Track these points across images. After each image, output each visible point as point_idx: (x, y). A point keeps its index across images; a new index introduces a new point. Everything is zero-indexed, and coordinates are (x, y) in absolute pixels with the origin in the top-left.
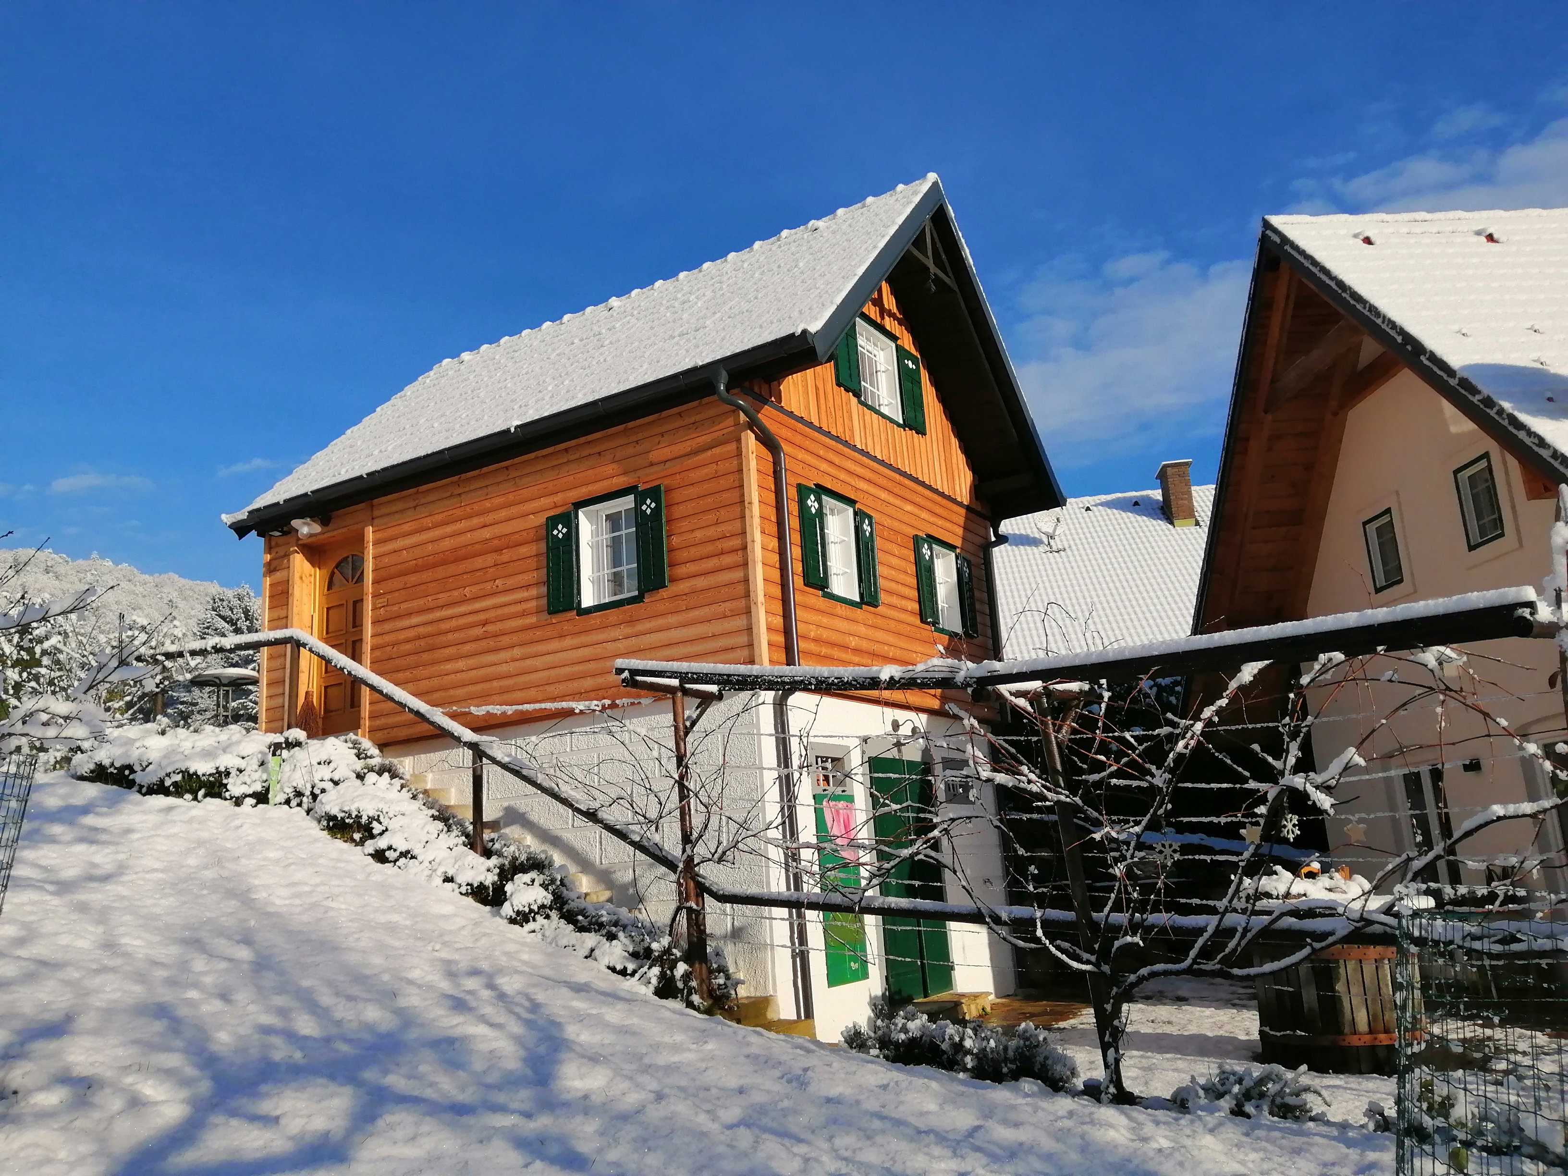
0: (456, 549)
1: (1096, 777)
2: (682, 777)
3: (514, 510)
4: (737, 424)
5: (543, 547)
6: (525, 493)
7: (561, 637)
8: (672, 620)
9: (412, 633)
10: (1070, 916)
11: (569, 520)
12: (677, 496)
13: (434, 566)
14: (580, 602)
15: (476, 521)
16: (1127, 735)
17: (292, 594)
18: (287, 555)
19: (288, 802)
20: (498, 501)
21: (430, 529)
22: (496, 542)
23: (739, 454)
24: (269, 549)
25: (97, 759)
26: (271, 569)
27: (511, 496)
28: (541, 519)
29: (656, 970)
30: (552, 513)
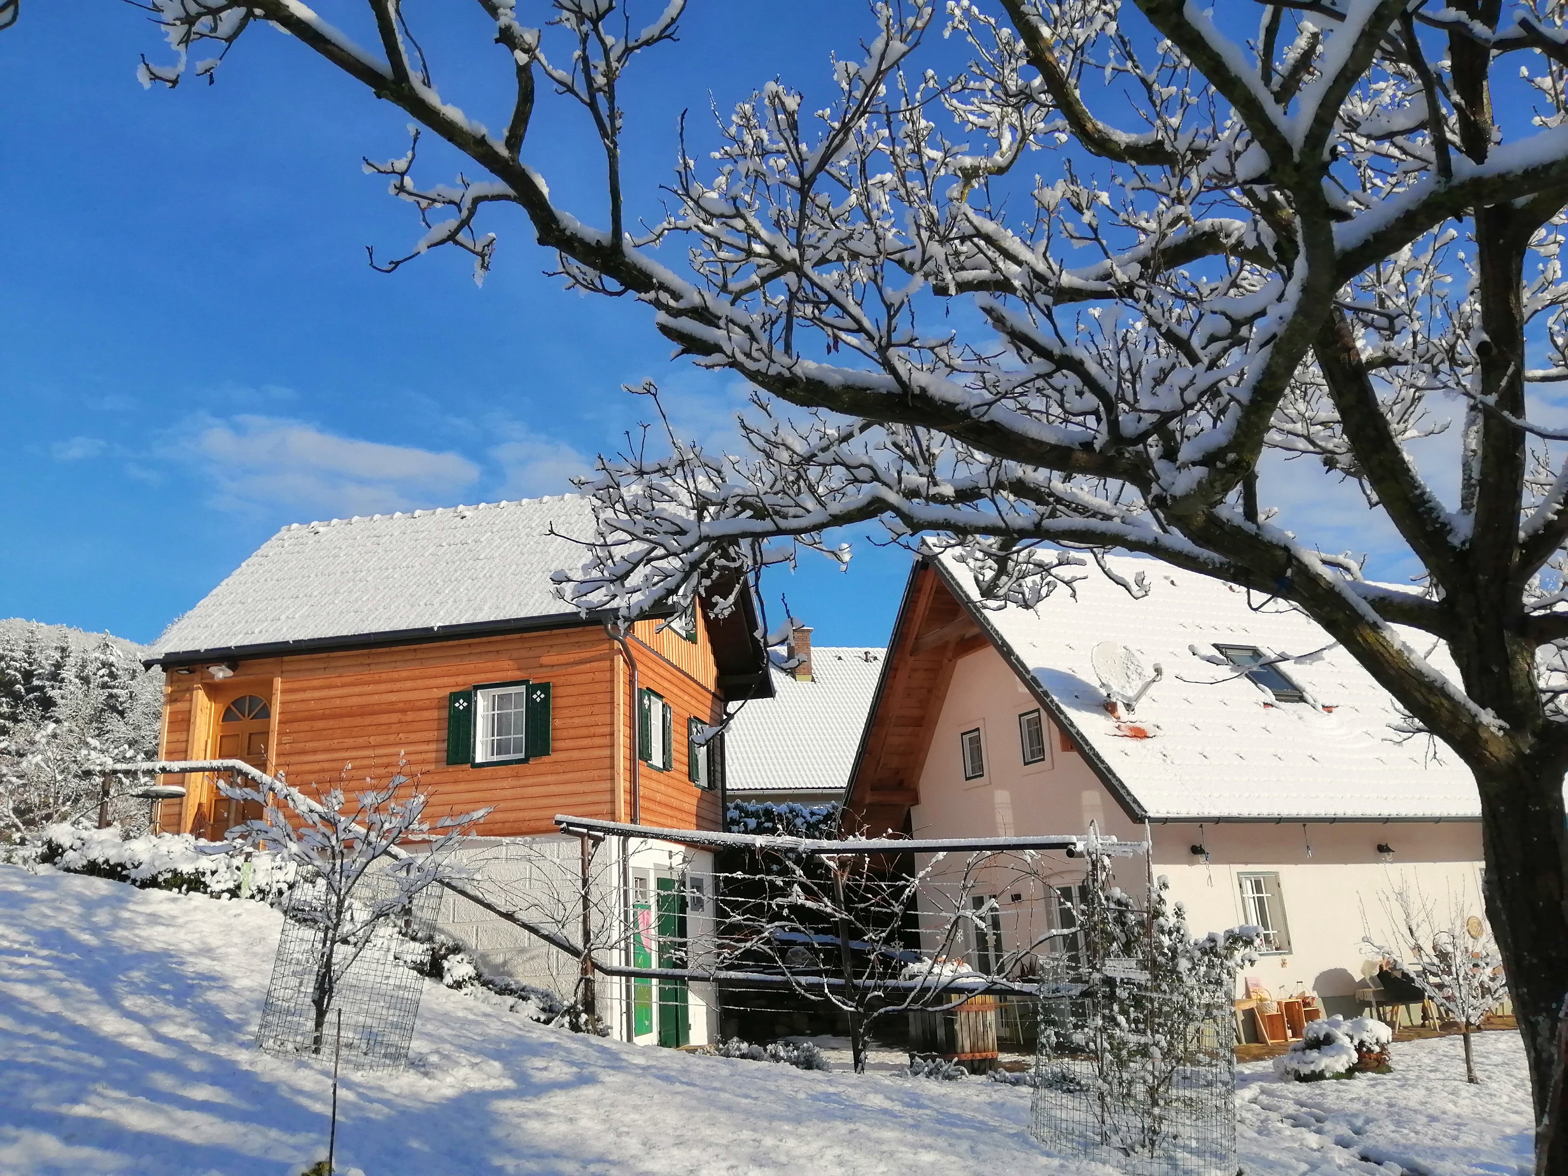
0: (362, 706)
1: (862, 905)
2: (587, 893)
3: (419, 683)
4: (612, 649)
5: (445, 713)
6: (431, 671)
7: (456, 782)
8: (550, 778)
9: (316, 767)
10: (841, 981)
11: (469, 696)
12: (560, 691)
13: (342, 716)
14: (474, 758)
15: (383, 687)
16: (883, 884)
17: (194, 723)
18: (190, 690)
19: (252, 897)
20: (404, 674)
21: (338, 687)
22: (401, 705)
23: (612, 669)
24: (170, 682)
25: (91, 857)
26: (172, 699)
27: (417, 672)
28: (446, 692)
29: (567, 1018)
30: (454, 690)
